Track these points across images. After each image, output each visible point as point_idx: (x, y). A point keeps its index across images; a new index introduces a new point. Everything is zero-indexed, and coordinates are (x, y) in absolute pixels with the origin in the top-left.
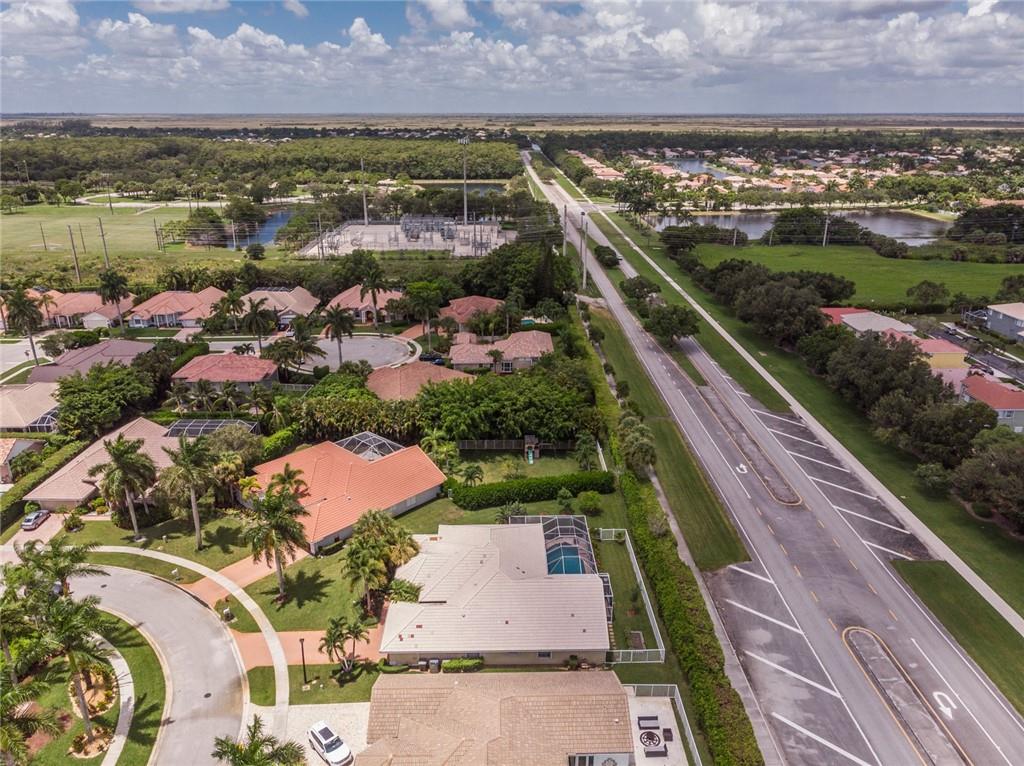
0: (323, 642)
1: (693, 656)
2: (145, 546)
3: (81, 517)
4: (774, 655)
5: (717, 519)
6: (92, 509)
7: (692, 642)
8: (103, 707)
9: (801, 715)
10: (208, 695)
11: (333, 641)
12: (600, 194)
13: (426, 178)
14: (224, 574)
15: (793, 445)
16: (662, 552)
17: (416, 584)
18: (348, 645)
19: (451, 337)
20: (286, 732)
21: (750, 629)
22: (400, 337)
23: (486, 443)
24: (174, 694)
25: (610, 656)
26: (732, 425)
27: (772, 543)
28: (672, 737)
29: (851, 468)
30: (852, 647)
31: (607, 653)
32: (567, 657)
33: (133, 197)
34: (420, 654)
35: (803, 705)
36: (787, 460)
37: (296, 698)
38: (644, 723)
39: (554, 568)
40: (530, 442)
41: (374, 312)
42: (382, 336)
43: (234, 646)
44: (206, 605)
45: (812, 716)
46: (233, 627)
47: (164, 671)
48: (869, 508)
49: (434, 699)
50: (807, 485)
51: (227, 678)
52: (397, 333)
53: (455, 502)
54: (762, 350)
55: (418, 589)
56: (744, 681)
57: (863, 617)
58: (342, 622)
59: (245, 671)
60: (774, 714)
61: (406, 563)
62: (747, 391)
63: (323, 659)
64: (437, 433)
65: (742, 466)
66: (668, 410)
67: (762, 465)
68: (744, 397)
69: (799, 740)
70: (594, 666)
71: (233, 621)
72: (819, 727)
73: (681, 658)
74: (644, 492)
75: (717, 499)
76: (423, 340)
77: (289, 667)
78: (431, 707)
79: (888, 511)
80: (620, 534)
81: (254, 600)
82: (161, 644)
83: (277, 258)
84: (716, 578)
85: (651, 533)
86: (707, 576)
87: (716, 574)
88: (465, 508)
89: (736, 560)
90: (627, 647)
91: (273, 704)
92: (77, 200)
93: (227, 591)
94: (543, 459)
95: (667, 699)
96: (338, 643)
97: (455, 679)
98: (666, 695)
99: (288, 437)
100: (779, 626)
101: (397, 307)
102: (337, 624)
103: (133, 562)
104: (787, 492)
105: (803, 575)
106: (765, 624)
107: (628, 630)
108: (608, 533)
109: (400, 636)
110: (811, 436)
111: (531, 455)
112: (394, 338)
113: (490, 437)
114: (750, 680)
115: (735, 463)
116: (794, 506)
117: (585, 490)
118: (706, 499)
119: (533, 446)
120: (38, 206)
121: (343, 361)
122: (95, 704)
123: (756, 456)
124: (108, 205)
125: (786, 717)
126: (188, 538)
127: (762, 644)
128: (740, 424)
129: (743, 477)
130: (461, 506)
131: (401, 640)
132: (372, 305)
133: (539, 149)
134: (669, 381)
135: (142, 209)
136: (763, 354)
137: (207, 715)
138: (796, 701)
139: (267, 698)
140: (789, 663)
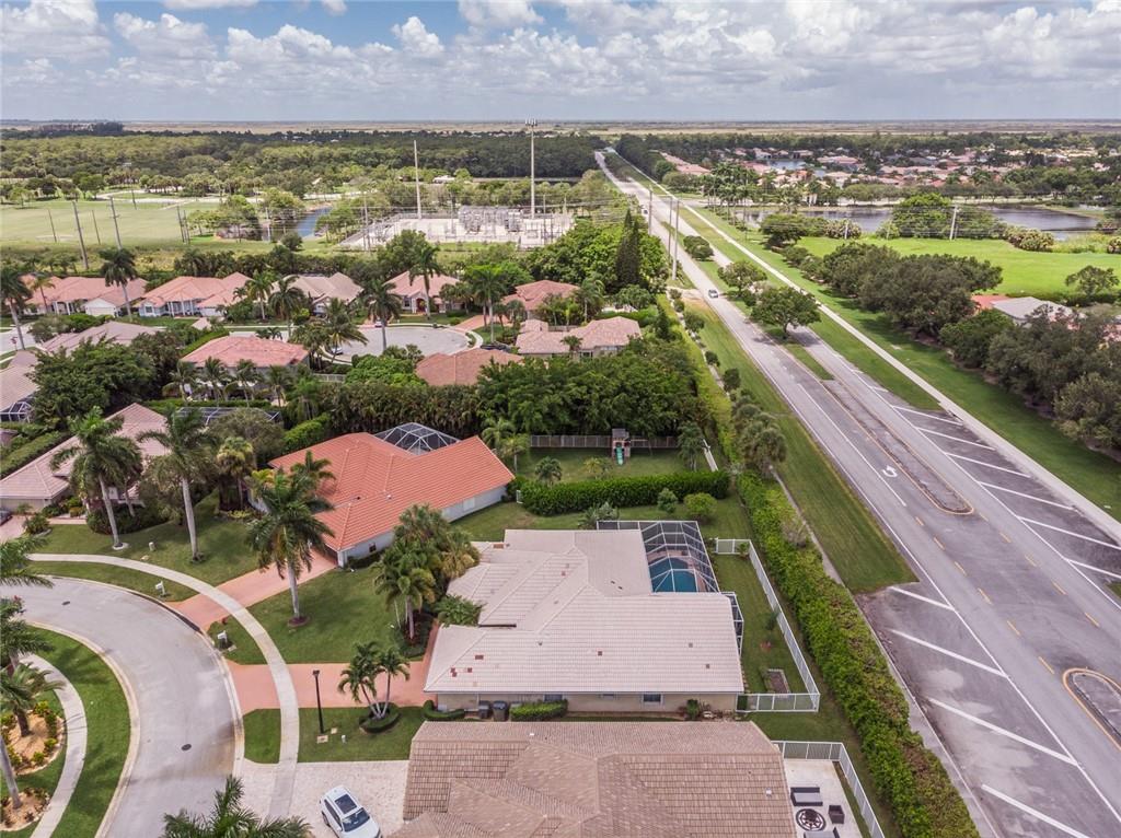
0: (346, 676)
1: (864, 703)
2: (126, 555)
3: (48, 520)
4: (971, 705)
5: (867, 530)
6: (63, 511)
7: (860, 683)
8: (39, 760)
9: (1023, 789)
10: (187, 747)
11: (360, 674)
12: (685, 191)
13: (488, 176)
14: (223, 590)
15: (951, 446)
16: (804, 567)
17: (474, 602)
18: (381, 680)
19: (517, 327)
20: (291, 799)
21: (931, 669)
22: (457, 327)
23: (563, 441)
24: (141, 744)
25: (743, 702)
26: (871, 424)
27: (945, 561)
28: (843, 817)
29: (1031, 473)
30: (1080, 695)
31: (740, 697)
32: (683, 702)
33: (160, 193)
34: (481, 694)
35: (1025, 775)
36: (947, 464)
37: (308, 753)
38: (800, 797)
39: (660, 585)
40: (619, 437)
41: (427, 300)
42: (436, 327)
43: (229, 682)
44: (197, 629)
45: (1040, 791)
46: (229, 656)
47: (131, 713)
48: (1065, 520)
49: (501, 758)
50: (977, 493)
51: (215, 724)
52: (453, 324)
53: (525, 507)
54: (895, 344)
55: (478, 609)
56: (934, 740)
57: (1086, 656)
58: (372, 650)
59: (241, 717)
60: (985, 787)
61: (460, 575)
62: (882, 386)
63: (346, 700)
64: (502, 423)
65: (889, 468)
66: (788, 406)
67: (915, 468)
68: (881, 393)
69: (1027, 826)
70: (720, 715)
71: (229, 649)
72: (1054, 807)
73: (846, 705)
74: (771, 495)
75: (863, 506)
76: (485, 331)
77: (301, 710)
78: (495, 769)
79: (1091, 524)
80: (742, 546)
81: (260, 622)
82: (132, 677)
83: (316, 250)
84: (874, 602)
85: (787, 543)
86: (862, 600)
87: (874, 598)
88: (538, 514)
89: (898, 580)
90: (766, 691)
91: (276, 760)
92: (98, 196)
93: (227, 611)
94: (635, 459)
95: (829, 763)
96: (367, 678)
97: (530, 730)
98: (826, 757)
99: (316, 429)
100: (972, 666)
101: (453, 294)
102: (364, 652)
103: (109, 574)
104: (952, 499)
105: (992, 600)
106: (951, 664)
107: (765, 669)
108: (728, 544)
109: (453, 670)
110: (973, 437)
111: (620, 455)
112: (450, 330)
113: (569, 430)
114: (942, 739)
115: (881, 465)
116: (964, 514)
117: (692, 492)
118: (849, 507)
119: (623, 442)
120: (54, 201)
121: (388, 346)
122: (30, 756)
123: (906, 457)
124: (131, 201)
125: (1003, 792)
126: (181, 546)
127: (951, 689)
128: (880, 422)
129: (892, 481)
130: (533, 511)
131: (455, 675)
132: (424, 291)
133: (613, 151)
134: (786, 374)
135: (169, 204)
136: (897, 348)
137: (182, 774)
138: (1013, 769)
139: (267, 752)
140: (994, 715)
